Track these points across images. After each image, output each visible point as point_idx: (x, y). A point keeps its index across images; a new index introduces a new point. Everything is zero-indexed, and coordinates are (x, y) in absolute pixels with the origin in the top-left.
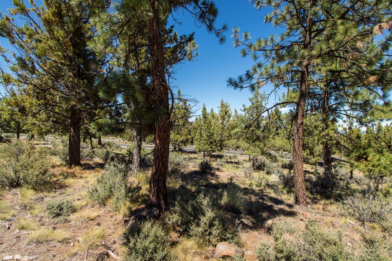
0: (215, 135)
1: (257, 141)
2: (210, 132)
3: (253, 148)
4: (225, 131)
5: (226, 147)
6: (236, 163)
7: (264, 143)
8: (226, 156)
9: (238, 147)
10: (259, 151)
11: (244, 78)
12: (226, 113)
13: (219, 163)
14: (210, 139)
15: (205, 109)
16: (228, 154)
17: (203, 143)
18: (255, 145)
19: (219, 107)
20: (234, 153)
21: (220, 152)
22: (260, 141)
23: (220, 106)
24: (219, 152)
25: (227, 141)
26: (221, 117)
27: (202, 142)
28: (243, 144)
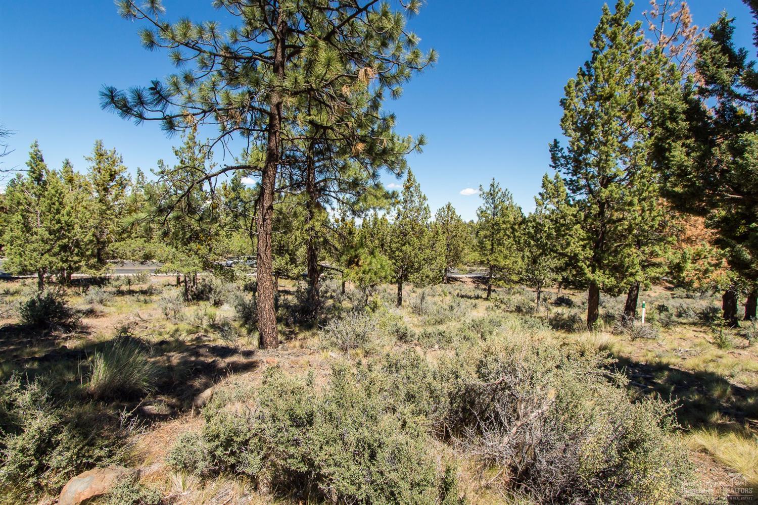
0: (77, 229)
1: (195, 242)
2: (59, 222)
3: (183, 257)
4: (111, 219)
5: (114, 258)
6: (144, 292)
7: (209, 245)
8: (118, 279)
9: (147, 257)
10: (197, 262)
11: (148, 96)
12: (112, 176)
13: (94, 297)
14: (59, 239)
15: (37, 159)
16: (123, 275)
17: (35, 250)
18: (190, 250)
19: (89, 159)
20: (139, 271)
21: (98, 269)
22: (201, 243)
23: (93, 155)
24: (93, 271)
25: (118, 244)
26: (98, 185)
27: (30, 247)
28: (161, 249)
